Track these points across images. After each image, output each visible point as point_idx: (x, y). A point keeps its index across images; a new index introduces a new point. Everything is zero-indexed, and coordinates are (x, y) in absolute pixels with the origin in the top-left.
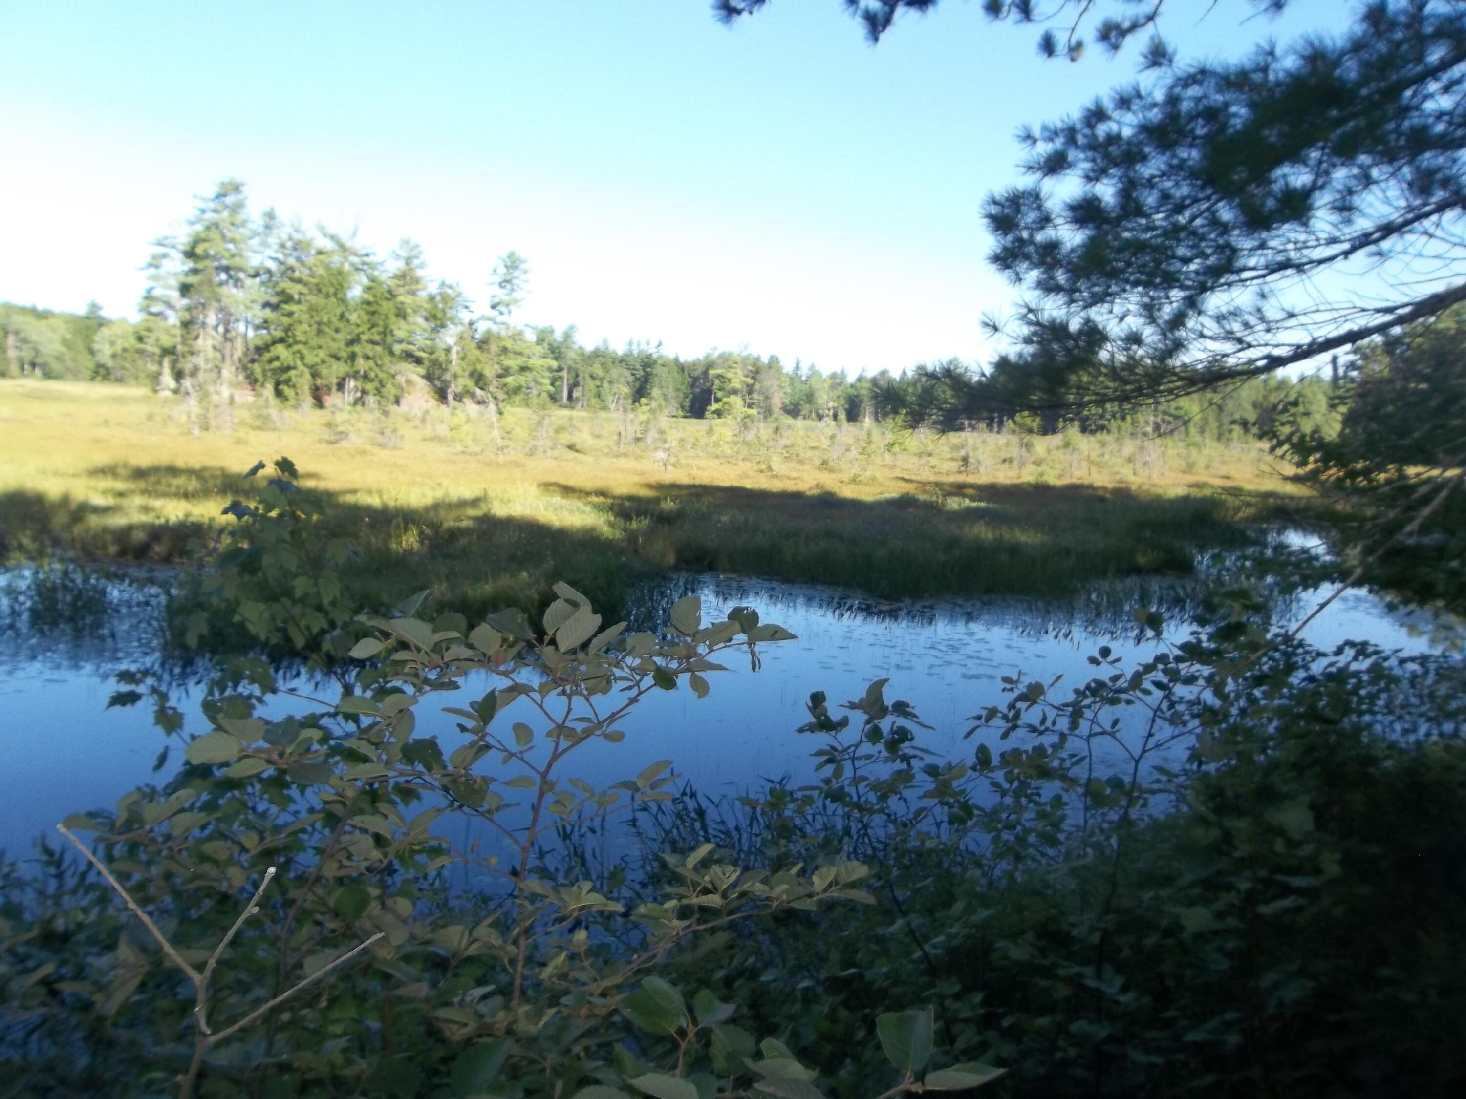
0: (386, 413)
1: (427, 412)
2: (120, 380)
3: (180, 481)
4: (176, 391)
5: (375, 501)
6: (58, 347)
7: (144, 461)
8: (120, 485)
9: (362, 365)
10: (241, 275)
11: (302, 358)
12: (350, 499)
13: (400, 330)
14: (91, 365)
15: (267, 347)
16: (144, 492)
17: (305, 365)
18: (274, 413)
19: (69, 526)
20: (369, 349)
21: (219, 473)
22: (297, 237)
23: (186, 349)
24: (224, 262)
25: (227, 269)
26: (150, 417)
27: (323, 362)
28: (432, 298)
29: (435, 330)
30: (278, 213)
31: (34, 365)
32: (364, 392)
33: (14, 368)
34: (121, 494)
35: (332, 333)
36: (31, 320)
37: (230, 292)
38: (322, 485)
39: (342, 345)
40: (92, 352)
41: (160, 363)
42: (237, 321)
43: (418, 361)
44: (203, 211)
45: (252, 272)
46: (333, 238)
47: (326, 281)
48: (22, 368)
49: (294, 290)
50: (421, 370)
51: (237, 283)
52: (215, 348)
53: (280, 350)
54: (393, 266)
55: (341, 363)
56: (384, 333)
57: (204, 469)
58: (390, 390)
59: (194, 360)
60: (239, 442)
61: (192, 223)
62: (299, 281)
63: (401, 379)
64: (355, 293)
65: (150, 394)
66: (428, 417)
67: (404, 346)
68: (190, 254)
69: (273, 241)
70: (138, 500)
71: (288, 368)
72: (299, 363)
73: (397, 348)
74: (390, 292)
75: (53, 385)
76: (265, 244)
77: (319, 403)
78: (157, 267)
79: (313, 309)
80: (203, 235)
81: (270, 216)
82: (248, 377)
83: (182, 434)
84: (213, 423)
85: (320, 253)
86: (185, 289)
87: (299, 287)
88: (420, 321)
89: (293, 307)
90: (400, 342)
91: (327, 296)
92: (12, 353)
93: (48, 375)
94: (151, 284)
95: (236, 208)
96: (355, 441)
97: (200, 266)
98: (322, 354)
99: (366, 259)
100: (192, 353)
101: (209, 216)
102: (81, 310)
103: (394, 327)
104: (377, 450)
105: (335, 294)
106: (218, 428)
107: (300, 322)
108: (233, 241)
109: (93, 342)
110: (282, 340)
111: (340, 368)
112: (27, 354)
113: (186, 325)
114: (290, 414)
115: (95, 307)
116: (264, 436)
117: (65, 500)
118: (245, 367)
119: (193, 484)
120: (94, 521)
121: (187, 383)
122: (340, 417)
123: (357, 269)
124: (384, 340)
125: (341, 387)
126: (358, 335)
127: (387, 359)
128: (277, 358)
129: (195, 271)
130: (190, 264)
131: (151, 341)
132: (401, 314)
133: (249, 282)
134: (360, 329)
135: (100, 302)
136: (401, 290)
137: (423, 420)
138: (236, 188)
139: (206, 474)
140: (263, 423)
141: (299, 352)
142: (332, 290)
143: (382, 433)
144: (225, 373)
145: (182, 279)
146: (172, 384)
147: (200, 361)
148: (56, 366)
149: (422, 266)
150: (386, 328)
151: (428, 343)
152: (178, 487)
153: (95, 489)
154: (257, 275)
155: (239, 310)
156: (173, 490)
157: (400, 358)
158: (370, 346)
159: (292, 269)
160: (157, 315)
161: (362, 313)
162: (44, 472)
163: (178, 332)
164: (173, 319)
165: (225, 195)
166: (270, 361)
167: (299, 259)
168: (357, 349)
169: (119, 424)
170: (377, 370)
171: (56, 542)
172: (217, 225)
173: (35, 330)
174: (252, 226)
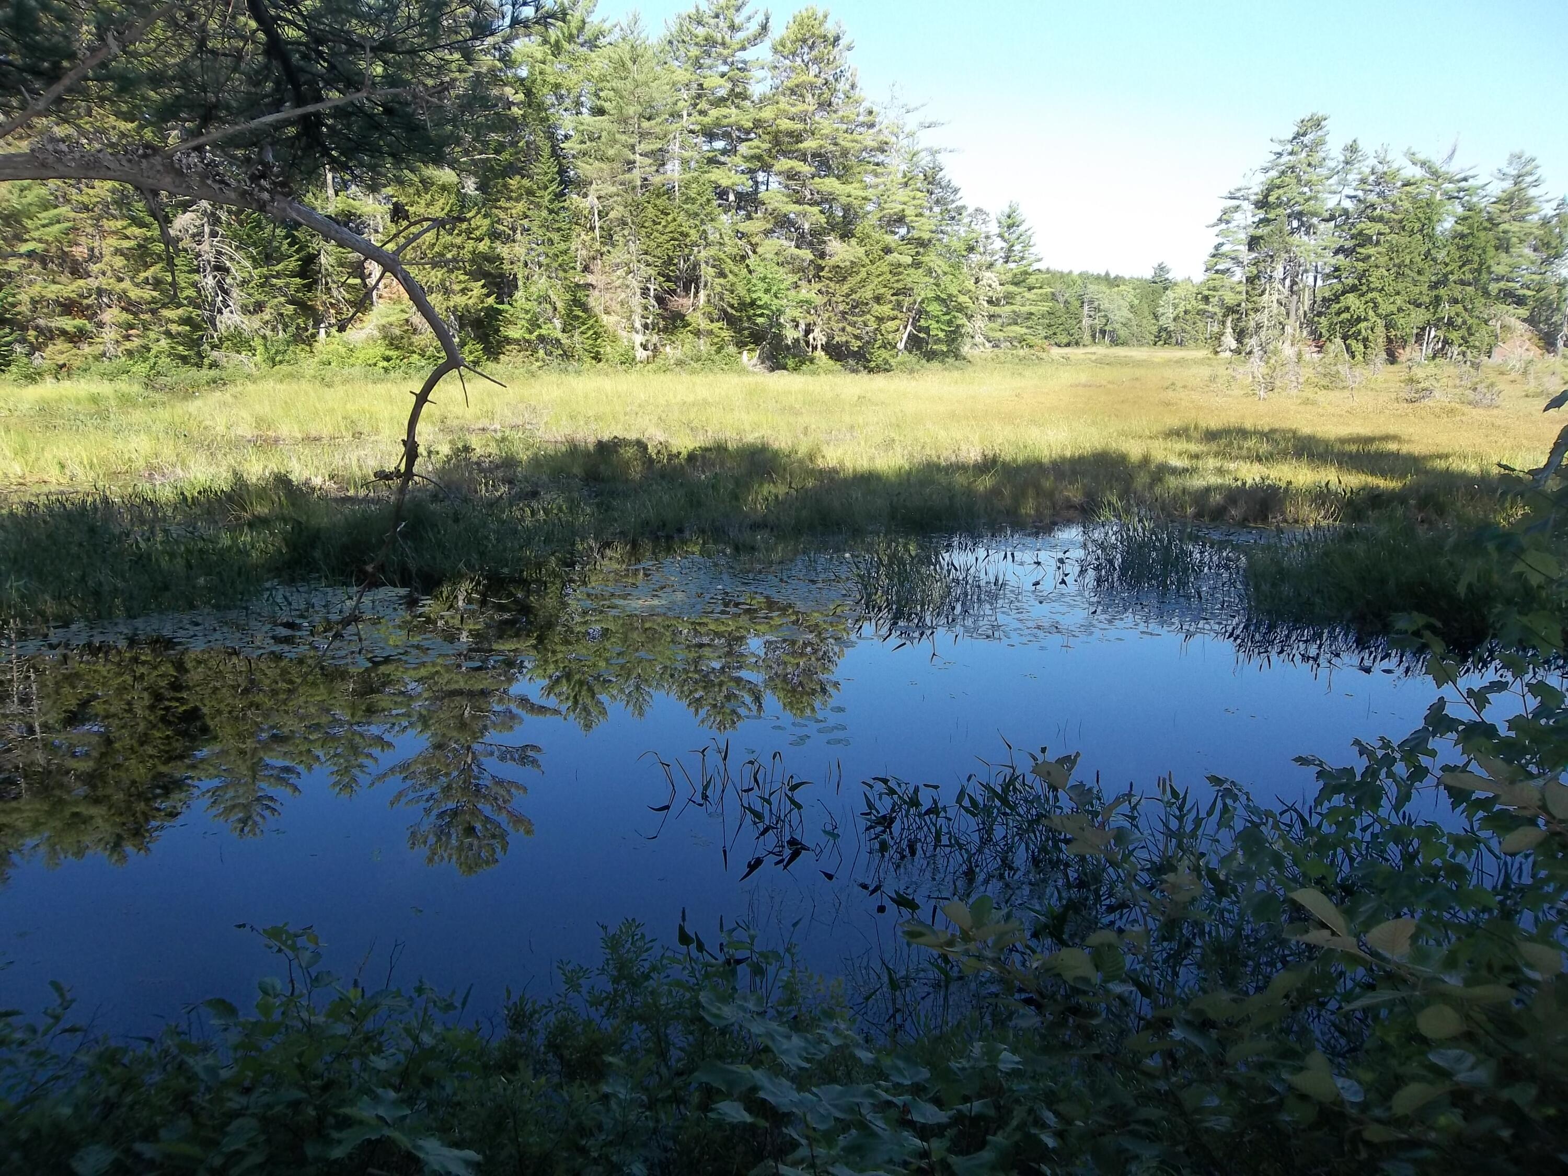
0: (1476, 366)
1: (1531, 361)
2: (1180, 344)
3: (1250, 443)
4: (1238, 352)
5: (1473, 468)
6: (1126, 313)
7: (1214, 424)
8: (1193, 448)
9: (1446, 310)
10: (1315, 220)
11: (1376, 306)
12: (1440, 464)
13: (1500, 265)
14: (1155, 329)
15: (1336, 298)
16: (1216, 455)
17: (1378, 315)
18: (1343, 369)
19: (1151, 486)
20: (1457, 291)
21: (1290, 435)
22: (1380, 168)
23: (1250, 306)
24: (1297, 208)
25: (1299, 215)
26: (1213, 379)
27: (1400, 310)
28: (1545, 222)
29: (1547, 261)
30: (1361, 145)
31: (1103, 332)
32: (1446, 342)
33: (1087, 337)
34: (1197, 457)
35: (1415, 275)
36: (1104, 288)
37: (1300, 239)
38: (1405, 449)
39: (1425, 288)
40: (1156, 317)
41: (1223, 323)
42: (1306, 271)
43: (1520, 301)
44: (1280, 155)
45: (1326, 215)
46: (1423, 164)
47: (1412, 217)
48: (1094, 336)
49: (1372, 229)
50: (1524, 312)
51: (1309, 229)
52: (1280, 303)
53: (1351, 300)
54: (1497, 188)
55: (1422, 310)
56: (1479, 270)
57: (1273, 431)
58: (1481, 336)
59: (1258, 317)
60: (1306, 402)
61: (1266, 170)
62: (1380, 219)
63: (1495, 324)
64: (1447, 225)
65: (1211, 356)
66: (1532, 369)
67: (1502, 284)
68: (1262, 204)
69: (1353, 177)
70: (1212, 463)
71: (1359, 320)
72: (1371, 313)
73: (1494, 288)
74: (1490, 220)
75: (1120, 351)
76: (1344, 183)
77: (1392, 358)
78: (1228, 222)
79: (1393, 250)
80: (1278, 181)
81: (1353, 148)
82: (1312, 333)
83: (1247, 395)
84: (1278, 383)
85: (1407, 184)
86: (1253, 243)
87: (1380, 226)
88: (1528, 251)
89: (1371, 250)
90: (1498, 279)
91: (1412, 233)
92: (1086, 322)
93: (1115, 342)
94: (1220, 240)
95: (1313, 148)
96: (1440, 398)
97: (1271, 216)
98: (1399, 300)
99: (1463, 184)
100: (1256, 310)
101: (1285, 159)
102: (1148, 274)
103: (1491, 262)
104: (1467, 409)
105: (1421, 230)
106: (1284, 389)
107: (1377, 267)
108: (1308, 183)
109: (1158, 306)
110: (1354, 289)
111: (1419, 316)
112: (1098, 323)
113: (1251, 280)
114: (1361, 372)
115: (1161, 268)
116: (1333, 396)
117: (1146, 461)
118: (1310, 323)
119: (1265, 448)
120: (1172, 482)
121: (1251, 342)
122: (1419, 373)
123: (1450, 198)
124: (1476, 280)
125: (1419, 338)
126: (1446, 276)
127: (1480, 302)
128: (1347, 309)
129: (1265, 221)
130: (1261, 214)
131: (1214, 300)
132: (1503, 246)
133: (1322, 226)
134: (1449, 268)
135: (1168, 264)
136: (1506, 216)
137: (1525, 373)
138: (1317, 123)
139: (1277, 436)
140: (1331, 381)
141: (1373, 300)
142: (1417, 226)
143: (1475, 389)
144: (1288, 329)
145: (1251, 231)
146: (1234, 345)
147: (1263, 317)
148: (1123, 333)
149: (1536, 184)
150: (1481, 264)
151: (1537, 277)
152: (1249, 449)
153: (1172, 451)
154: (1332, 218)
155: (1308, 259)
156: (1244, 452)
157: (1497, 298)
158: (1460, 287)
159: (1373, 206)
160: (1223, 272)
161: (1453, 248)
162: (1123, 434)
163: (1243, 288)
164: (1239, 275)
165: (1304, 134)
166: (1338, 314)
167: (1381, 194)
168: (1442, 291)
169: (1184, 387)
170: (1466, 315)
171: (1140, 502)
172: (1293, 168)
173: (1106, 298)
174: (1332, 164)
